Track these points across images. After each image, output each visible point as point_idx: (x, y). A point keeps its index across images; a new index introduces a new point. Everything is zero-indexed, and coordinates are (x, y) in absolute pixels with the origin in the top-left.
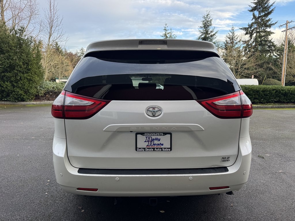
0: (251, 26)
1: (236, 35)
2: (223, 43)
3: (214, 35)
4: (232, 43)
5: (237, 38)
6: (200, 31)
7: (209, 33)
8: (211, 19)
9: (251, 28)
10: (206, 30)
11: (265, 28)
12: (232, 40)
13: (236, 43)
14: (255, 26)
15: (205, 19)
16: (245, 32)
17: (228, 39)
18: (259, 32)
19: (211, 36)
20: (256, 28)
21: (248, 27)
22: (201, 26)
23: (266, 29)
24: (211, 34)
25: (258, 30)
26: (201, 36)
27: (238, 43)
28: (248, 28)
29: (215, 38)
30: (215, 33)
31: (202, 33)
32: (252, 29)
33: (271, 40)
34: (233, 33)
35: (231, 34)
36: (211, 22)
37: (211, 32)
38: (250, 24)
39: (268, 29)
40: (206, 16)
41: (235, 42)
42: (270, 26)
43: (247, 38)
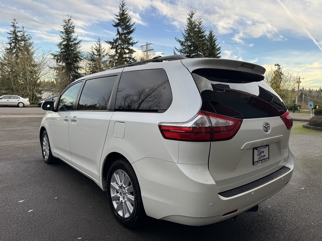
0: (116, 41)
1: (102, 47)
2: (89, 54)
3: (78, 43)
4: (100, 55)
5: (104, 51)
6: (61, 36)
7: (72, 40)
8: (73, 25)
9: (116, 43)
10: (68, 37)
11: (128, 46)
12: (99, 52)
13: (104, 56)
14: (120, 42)
15: (66, 24)
16: (111, 46)
17: (94, 51)
18: (123, 48)
19: (75, 44)
20: (120, 44)
21: (113, 41)
22: (62, 31)
23: (129, 46)
24: (74, 41)
25: (122, 47)
26: (63, 42)
27: (105, 56)
28: (113, 43)
29: (79, 47)
30: (79, 42)
31: (64, 38)
32: (117, 44)
33: (134, 58)
34: (100, 46)
35: (98, 46)
36: (73, 28)
37: (75, 39)
38: (115, 39)
39: (131, 47)
40: (67, 21)
41: (102, 55)
42: (132, 44)
43: (113, 52)
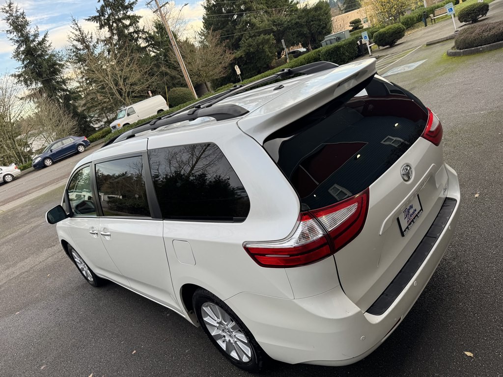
0: (102, 12)
1: (86, 32)
2: (69, 51)
3: (44, 40)
4: (87, 47)
5: (91, 37)
6: (11, 39)
7: (31, 39)
8: (21, 11)
9: (103, 15)
10: (22, 35)
11: (125, 12)
12: (85, 42)
13: (95, 47)
14: (109, 11)
15: (8, 15)
16: (98, 25)
17: (76, 43)
18: (119, 20)
19: (40, 43)
20: (112, 14)
21: (98, 14)
22: (9, 29)
23: (127, 13)
24: (36, 40)
25: (117, 17)
26: (18, 48)
27: (97, 45)
28: (99, 17)
29: (49, 46)
30: (45, 37)
31: (17, 41)
32: (107, 16)
33: (143, 29)
34: (80, 31)
35: (78, 33)
36: (24, 18)
37: (36, 36)
38: (99, 9)
39: (130, 13)
40: (8, 9)
41: (91, 44)
42: (131, 6)
43: (105, 32)
